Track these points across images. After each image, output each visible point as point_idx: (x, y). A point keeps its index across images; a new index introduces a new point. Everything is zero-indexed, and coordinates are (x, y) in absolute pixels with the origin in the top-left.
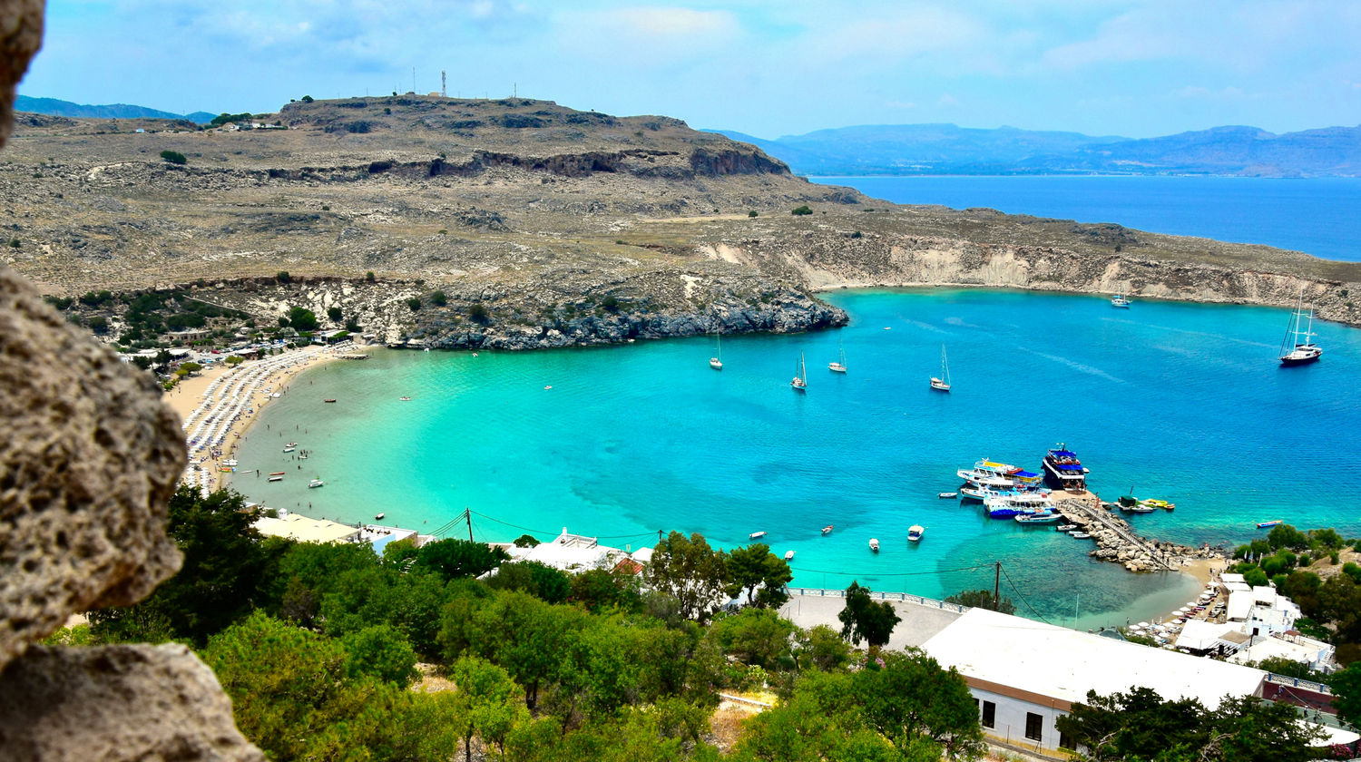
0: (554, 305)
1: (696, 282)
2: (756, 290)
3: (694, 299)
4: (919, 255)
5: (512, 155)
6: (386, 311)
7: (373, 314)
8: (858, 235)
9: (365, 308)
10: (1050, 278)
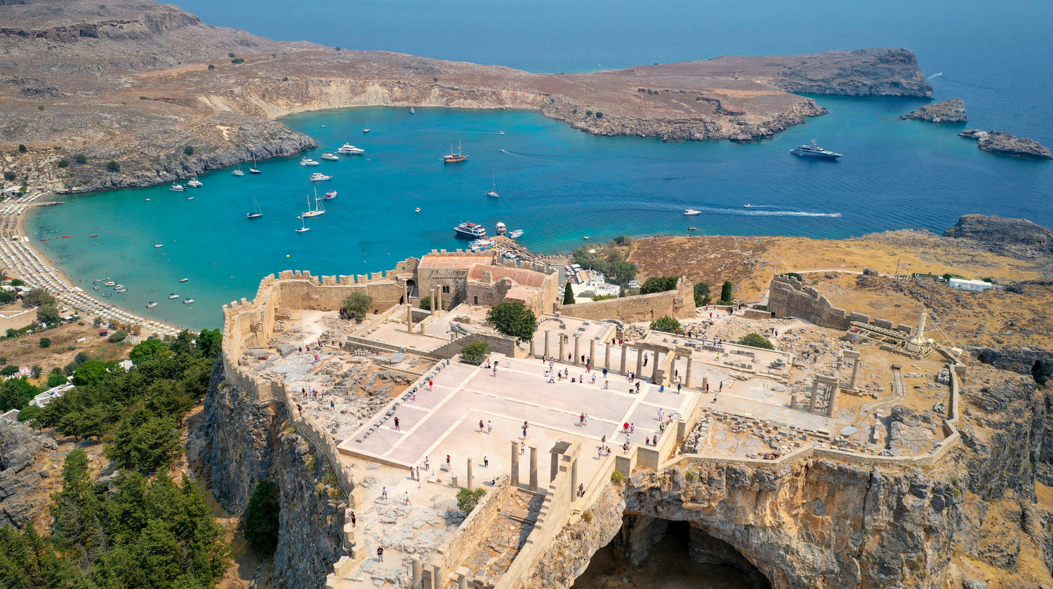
0: (159, 156)
1: (228, 130)
2: (265, 132)
3: (231, 141)
4: (326, 90)
5: (17, 29)
6: (45, 170)
7: (37, 173)
8: (286, 79)
9: (29, 170)
10: (403, 99)
